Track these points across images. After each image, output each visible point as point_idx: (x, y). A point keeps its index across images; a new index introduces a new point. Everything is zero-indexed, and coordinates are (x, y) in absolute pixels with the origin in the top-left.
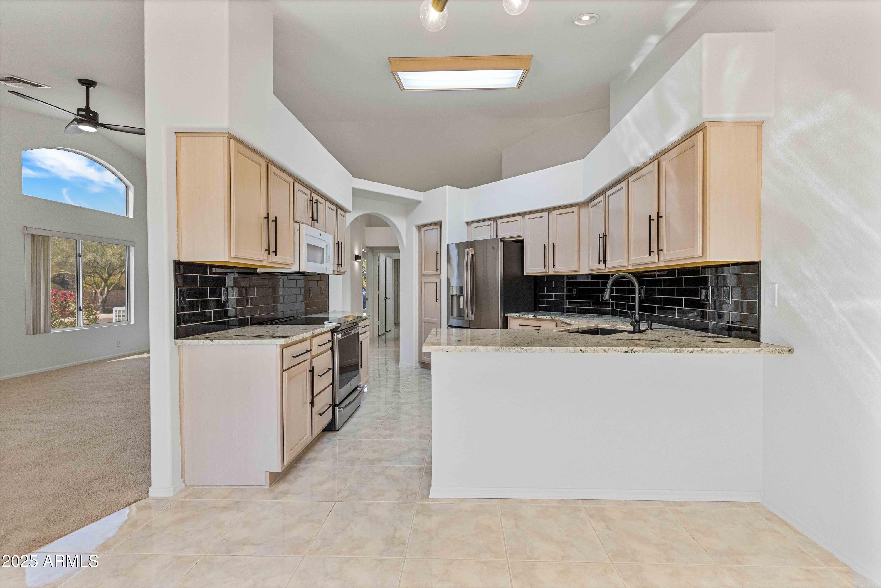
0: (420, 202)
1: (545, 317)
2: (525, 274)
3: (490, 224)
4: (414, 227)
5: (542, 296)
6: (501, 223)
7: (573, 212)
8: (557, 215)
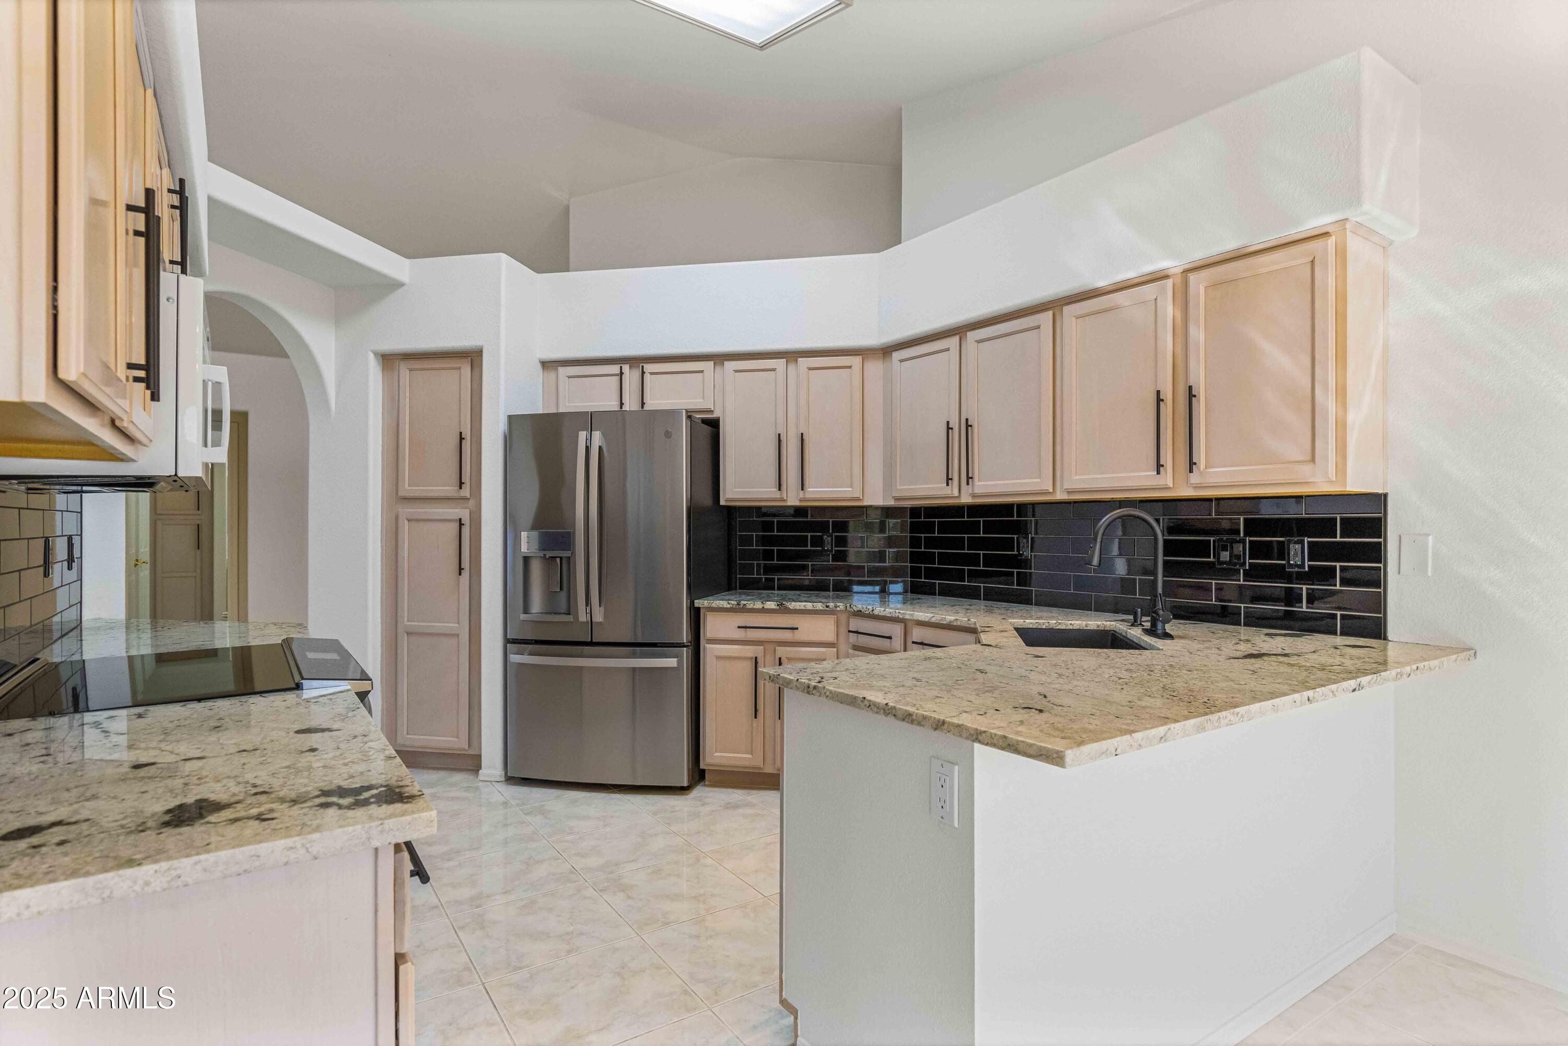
0: (402, 285)
1: (809, 606)
2: (722, 503)
3: (621, 373)
4: (371, 356)
5: (744, 555)
6: (651, 374)
7: (850, 367)
8: (810, 369)
